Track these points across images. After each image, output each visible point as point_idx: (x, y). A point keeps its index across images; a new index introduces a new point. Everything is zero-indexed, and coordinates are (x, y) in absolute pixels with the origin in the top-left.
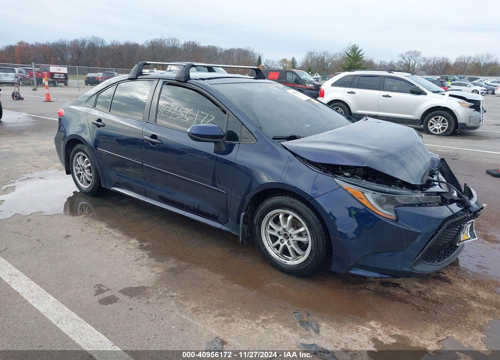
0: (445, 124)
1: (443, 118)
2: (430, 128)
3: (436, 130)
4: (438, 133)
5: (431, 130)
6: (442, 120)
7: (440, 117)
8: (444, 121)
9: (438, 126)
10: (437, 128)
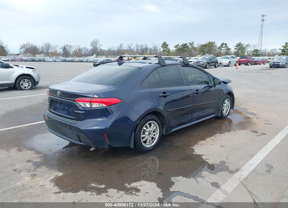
0: (29, 83)
1: (27, 80)
2: (22, 87)
3: (25, 87)
4: (27, 88)
5: (23, 88)
6: (27, 81)
7: (26, 80)
8: (28, 82)
9: (26, 85)
10: (25, 86)
